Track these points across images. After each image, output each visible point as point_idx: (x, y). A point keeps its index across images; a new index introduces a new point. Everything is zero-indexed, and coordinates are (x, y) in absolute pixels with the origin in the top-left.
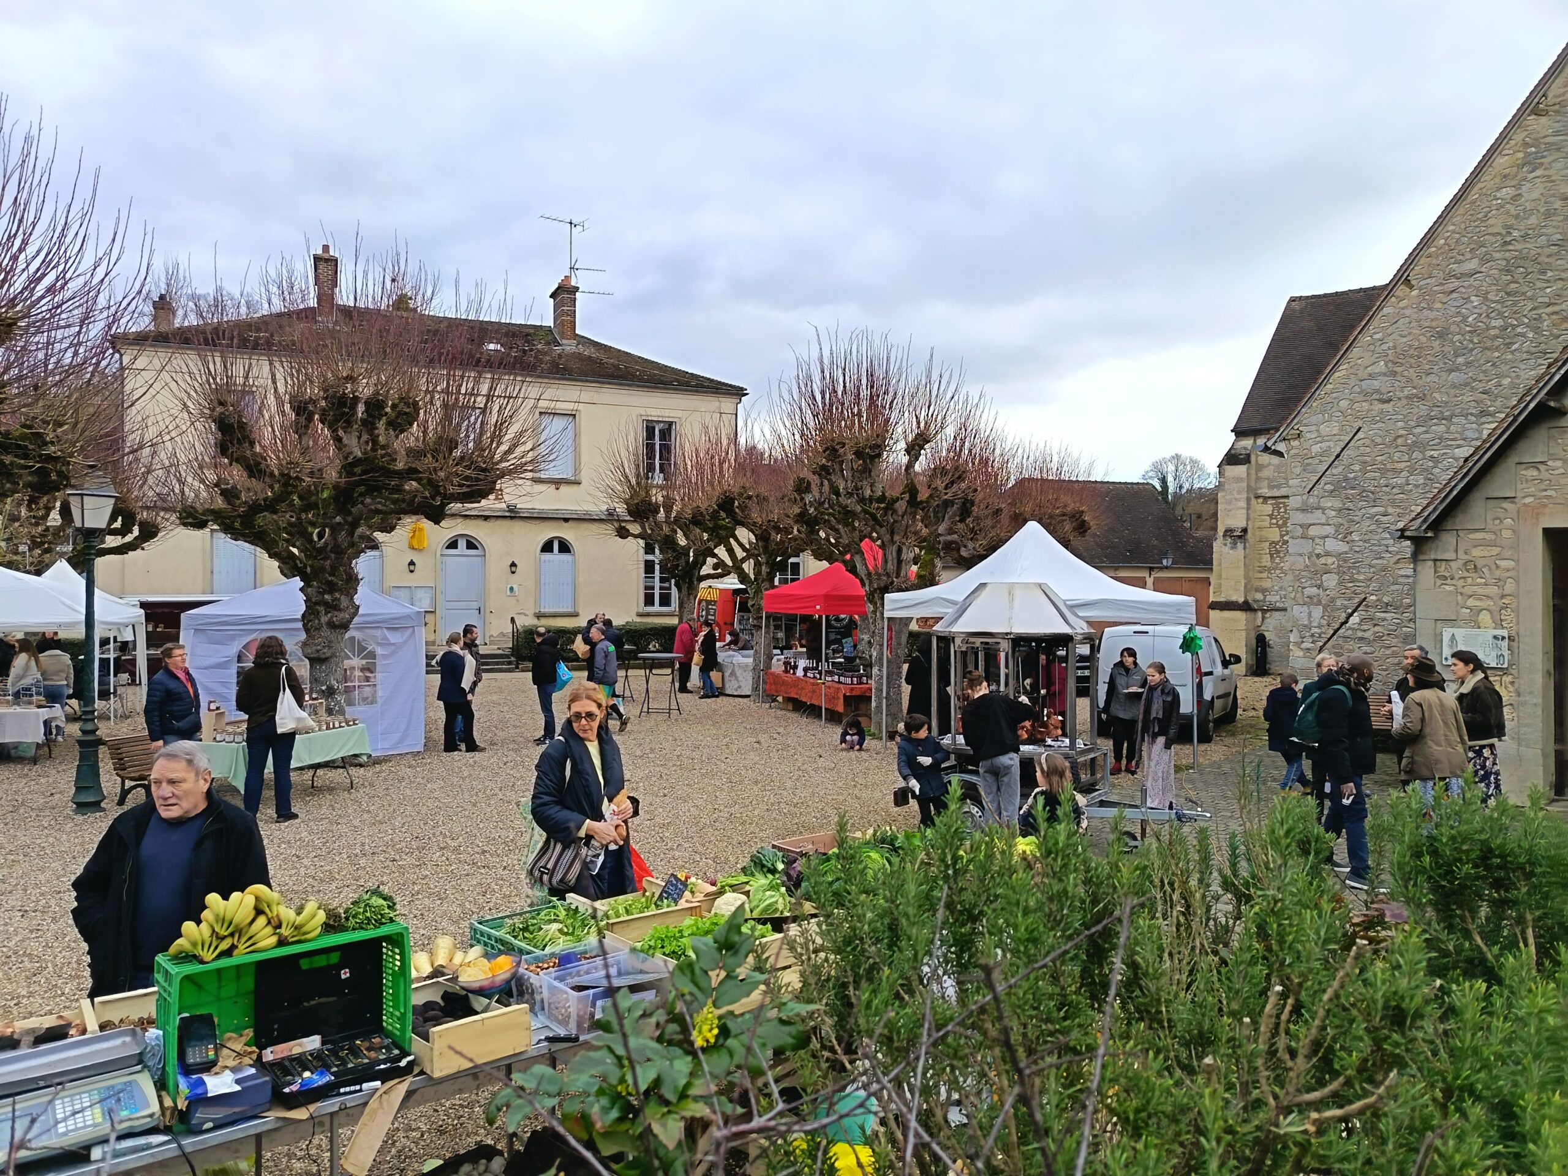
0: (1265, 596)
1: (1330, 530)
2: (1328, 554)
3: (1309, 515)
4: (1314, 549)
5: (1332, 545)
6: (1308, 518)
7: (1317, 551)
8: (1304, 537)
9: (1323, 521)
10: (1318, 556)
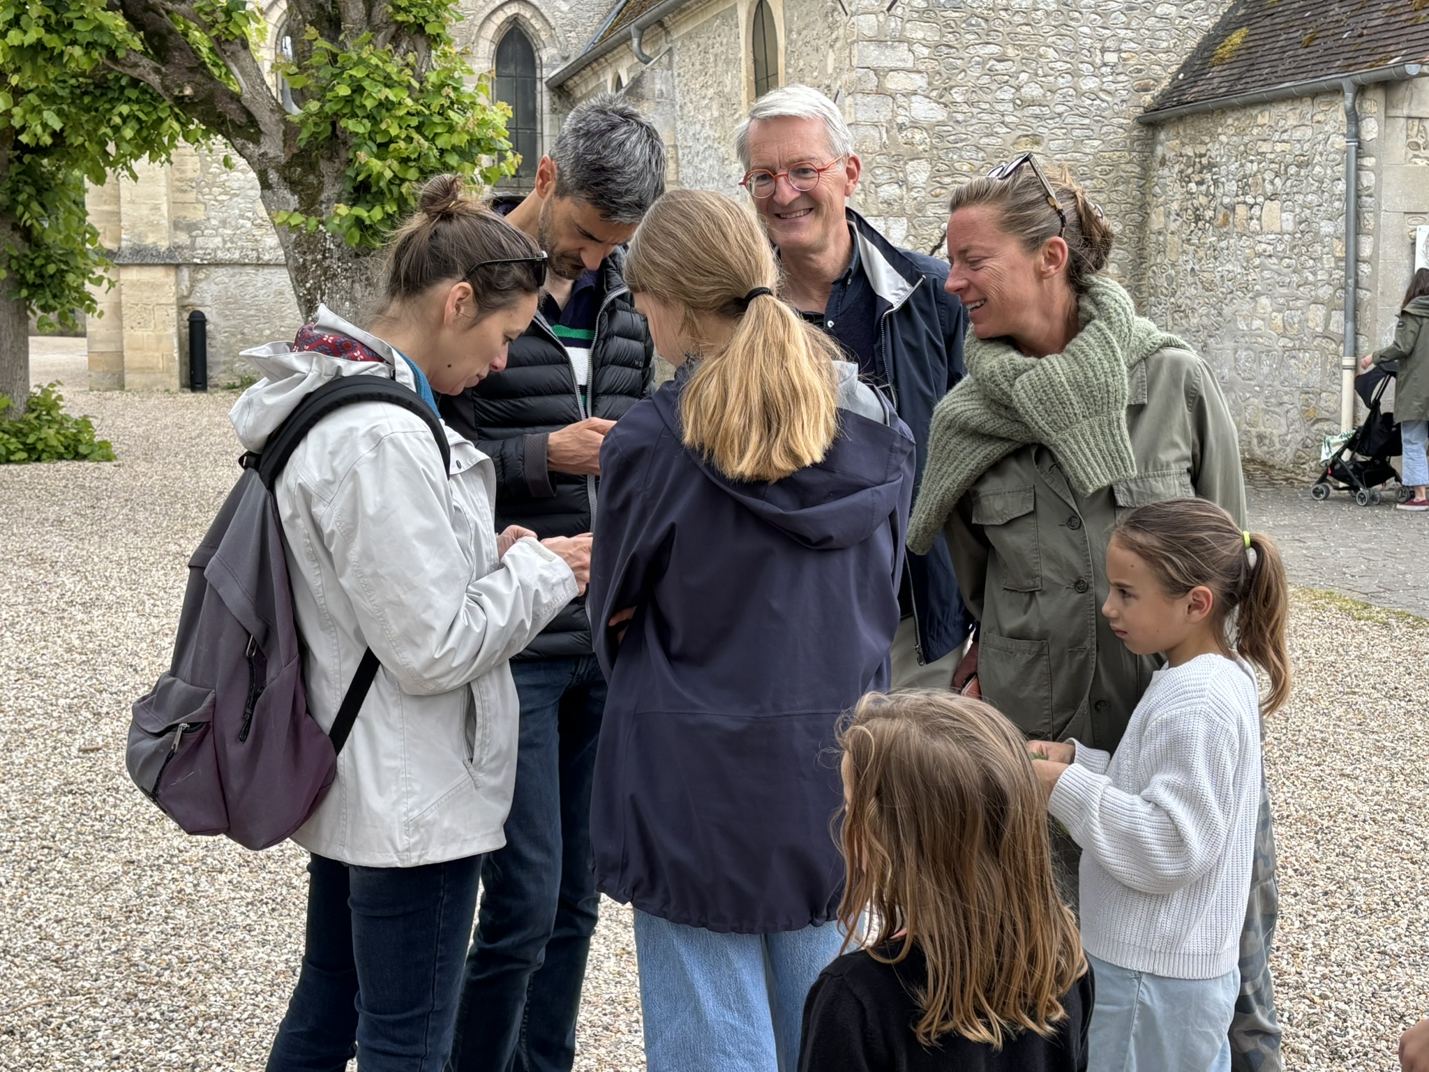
0: (194, 238)
1: (920, 81)
2: (915, 125)
3: (888, 52)
4: (895, 115)
5: (923, 109)
6: (888, 58)
7: (900, 120)
8: (881, 92)
9: (910, 65)
10: (901, 127)
